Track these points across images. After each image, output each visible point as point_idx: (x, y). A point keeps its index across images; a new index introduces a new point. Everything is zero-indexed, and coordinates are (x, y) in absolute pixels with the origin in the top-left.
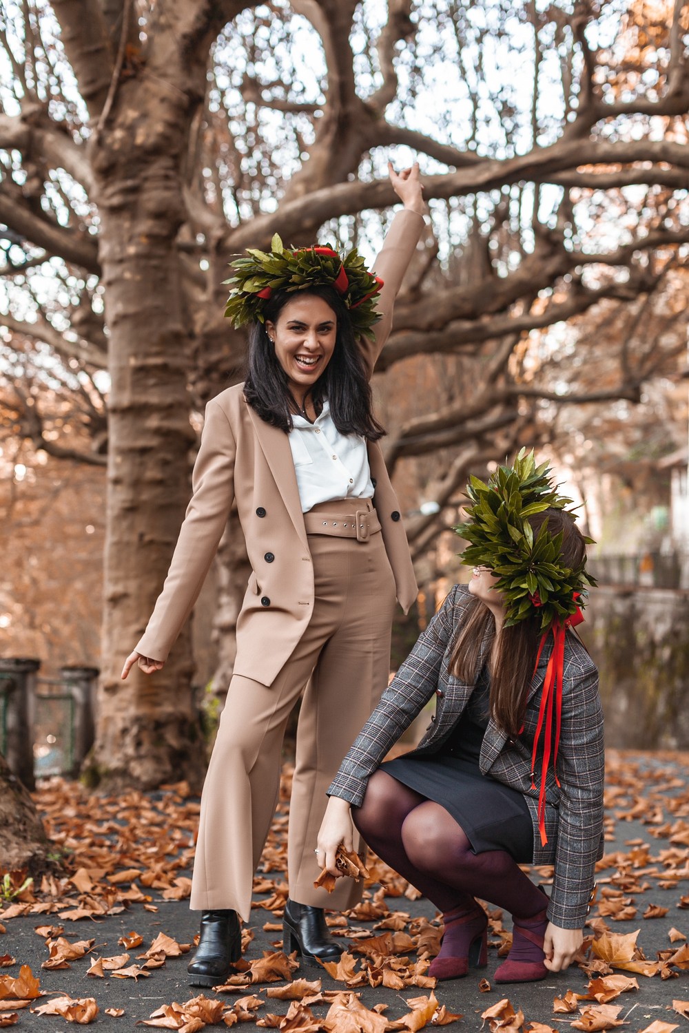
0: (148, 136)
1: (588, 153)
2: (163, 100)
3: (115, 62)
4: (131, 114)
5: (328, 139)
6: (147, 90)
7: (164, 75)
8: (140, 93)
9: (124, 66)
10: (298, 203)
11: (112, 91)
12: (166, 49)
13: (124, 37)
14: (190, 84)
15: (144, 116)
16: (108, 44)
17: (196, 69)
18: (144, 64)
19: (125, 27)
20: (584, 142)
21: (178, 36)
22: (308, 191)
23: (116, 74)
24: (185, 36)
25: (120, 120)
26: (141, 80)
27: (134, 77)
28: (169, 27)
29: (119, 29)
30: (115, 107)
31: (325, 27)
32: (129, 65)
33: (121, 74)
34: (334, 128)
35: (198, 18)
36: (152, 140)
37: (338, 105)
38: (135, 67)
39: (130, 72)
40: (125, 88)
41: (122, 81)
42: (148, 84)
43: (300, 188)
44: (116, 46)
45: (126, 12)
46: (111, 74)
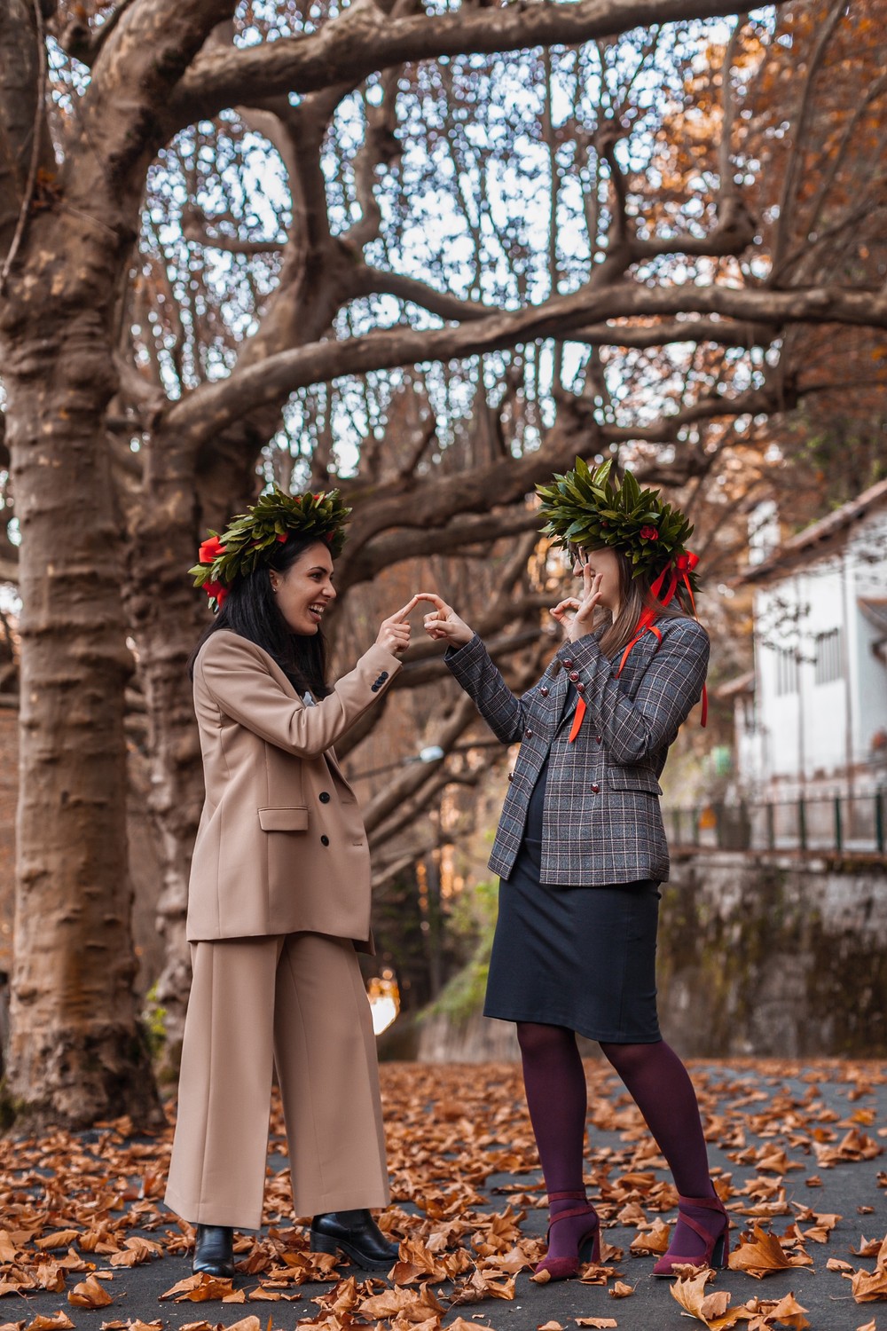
0: (67, 284)
1: (622, 302)
2: (86, 238)
3: (24, 191)
4: (46, 256)
5: (295, 286)
6: (65, 226)
7: (87, 208)
8: (56, 229)
9: (35, 196)
10: (258, 367)
11: (20, 226)
12: (90, 174)
13: (35, 159)
14: (120, 218)
15: (63, 258)
16: (14, 168)
17: (127, 199)
18: (61, 193)
19: (36, 148)
20: (617, 288)
21: (105, 158)
22: (270, 352)
23: (25, 206)
24: (112, 158)
25: (31, 264)
26: (58, 214)
27: (48, 209)
28: (94, 146)
29: (29, 149)
30: (24, 247)
31: (288, 148)
32: (42, 195)
33: (30, 205)
34: (301, 272)
35: (128, 135)
36: (72, 289)
37: (306, 243)
38: (49, 197)
39: (43, 204)
40: (36, 223)
41: (33, 214)
42: (65, 218)
43: (260, 348)
44: (24, 171)
45: (37, 128)
46: (20, 206)
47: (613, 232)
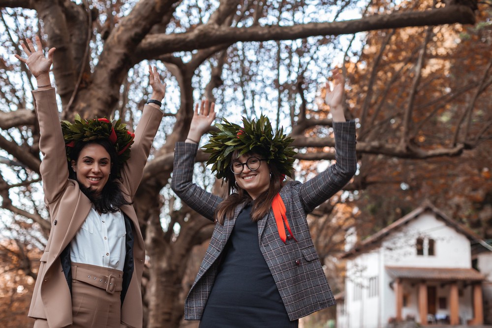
0: (90, 115)
2: (99, 99)
3: (77, 80)
4: (82, 105)
5: (179, 129)
6: (91, 94)
7: (100, 88)
8: (88, 95)
9: (81, 83)
10: (163, 158)
11: (74, 93)
12: (103, 77)
13: (82, 70)
14: (112, 92)
15: (89, 106)
16: (74, 72)
17: (116, 86)
18: (91, 82)
19: (84, 65)
21: (109, 70)
22: (168, 152)
23: (77, 86)
24: (112, 70)
25: (77, 107)
26: (89, 90)
27: (86, 88)
28: (105, 66)
29: (81, 66)
30: (75, 101)
31: (180, 78)
32: (84, 82)
33: (79, 86)
34: (182, 124)
35: (119, 62)
37: (185, 113)
38: (87, 83)
39: (84, 85)
40: (80, 93)
41: (80, 89)
42: (92, 92)
43: (164, 151)
44: (78, 74)
45: (85, 58)
46: (74, 86)
47: (300, 116)
